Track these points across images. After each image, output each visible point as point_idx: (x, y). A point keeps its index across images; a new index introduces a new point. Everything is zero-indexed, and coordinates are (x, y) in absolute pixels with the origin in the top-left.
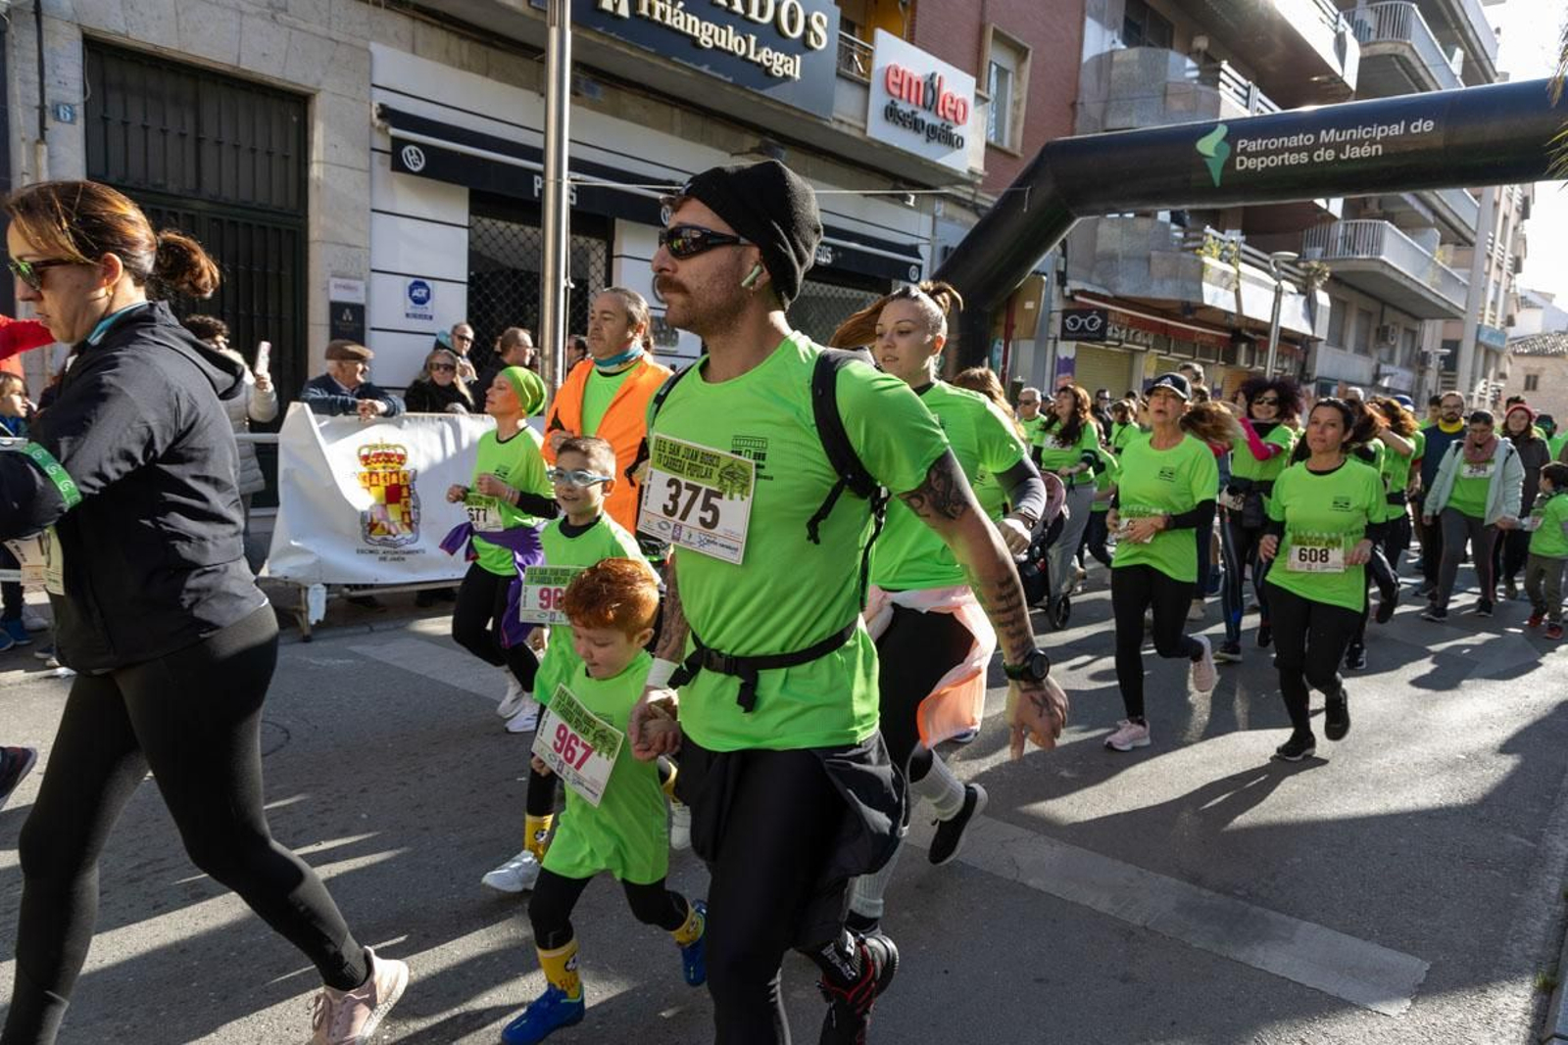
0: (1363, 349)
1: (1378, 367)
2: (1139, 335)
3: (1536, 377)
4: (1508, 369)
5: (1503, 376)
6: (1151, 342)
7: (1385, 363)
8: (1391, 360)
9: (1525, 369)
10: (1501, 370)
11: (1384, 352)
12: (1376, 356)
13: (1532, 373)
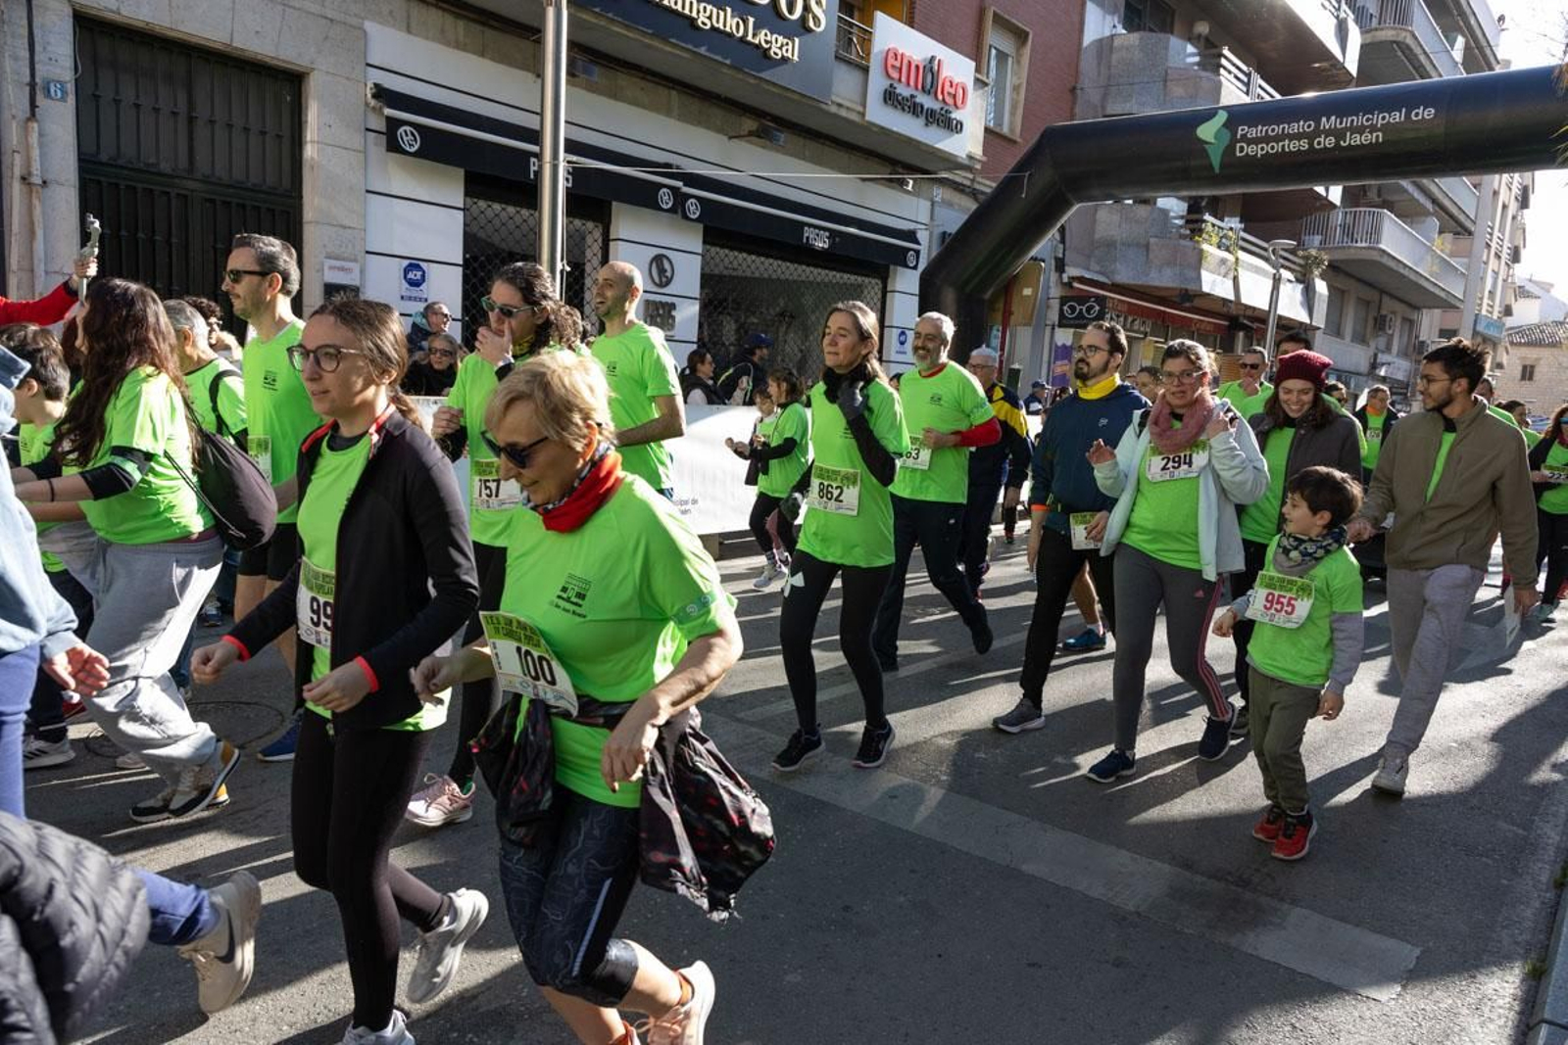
0: (1361, 339)
1: (1376, 355)
2: (1136, 323)
3: (1532, 367)
4: (1504, 359)
5: (1500, 366)
6: (1148, 330)
7: (1383, 352)
8: (1388, 349)
9: (1520, 358)
10: (1498, 360)
11: (1382, 341)
12: (1373, 345)
13: (1528, 363)
